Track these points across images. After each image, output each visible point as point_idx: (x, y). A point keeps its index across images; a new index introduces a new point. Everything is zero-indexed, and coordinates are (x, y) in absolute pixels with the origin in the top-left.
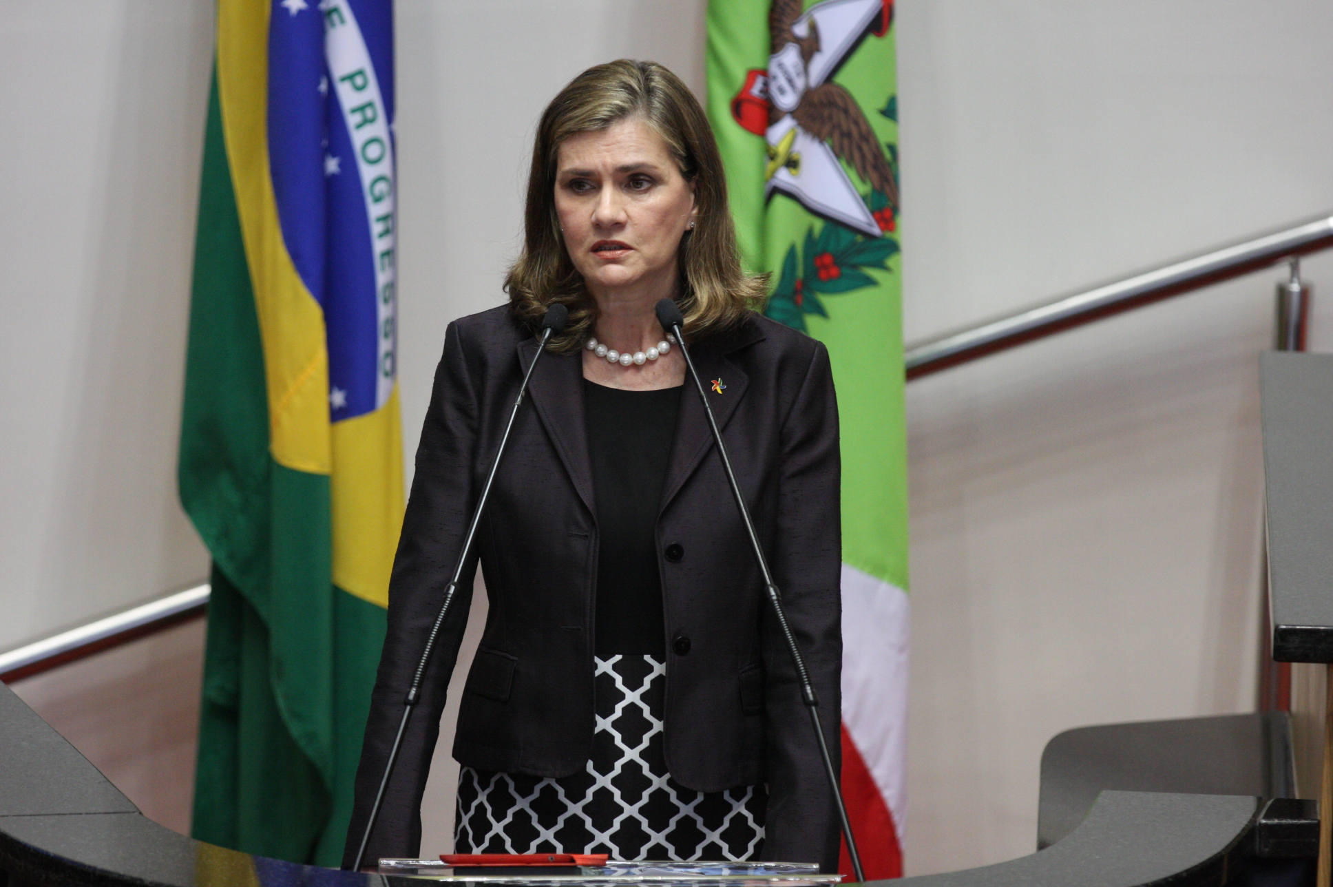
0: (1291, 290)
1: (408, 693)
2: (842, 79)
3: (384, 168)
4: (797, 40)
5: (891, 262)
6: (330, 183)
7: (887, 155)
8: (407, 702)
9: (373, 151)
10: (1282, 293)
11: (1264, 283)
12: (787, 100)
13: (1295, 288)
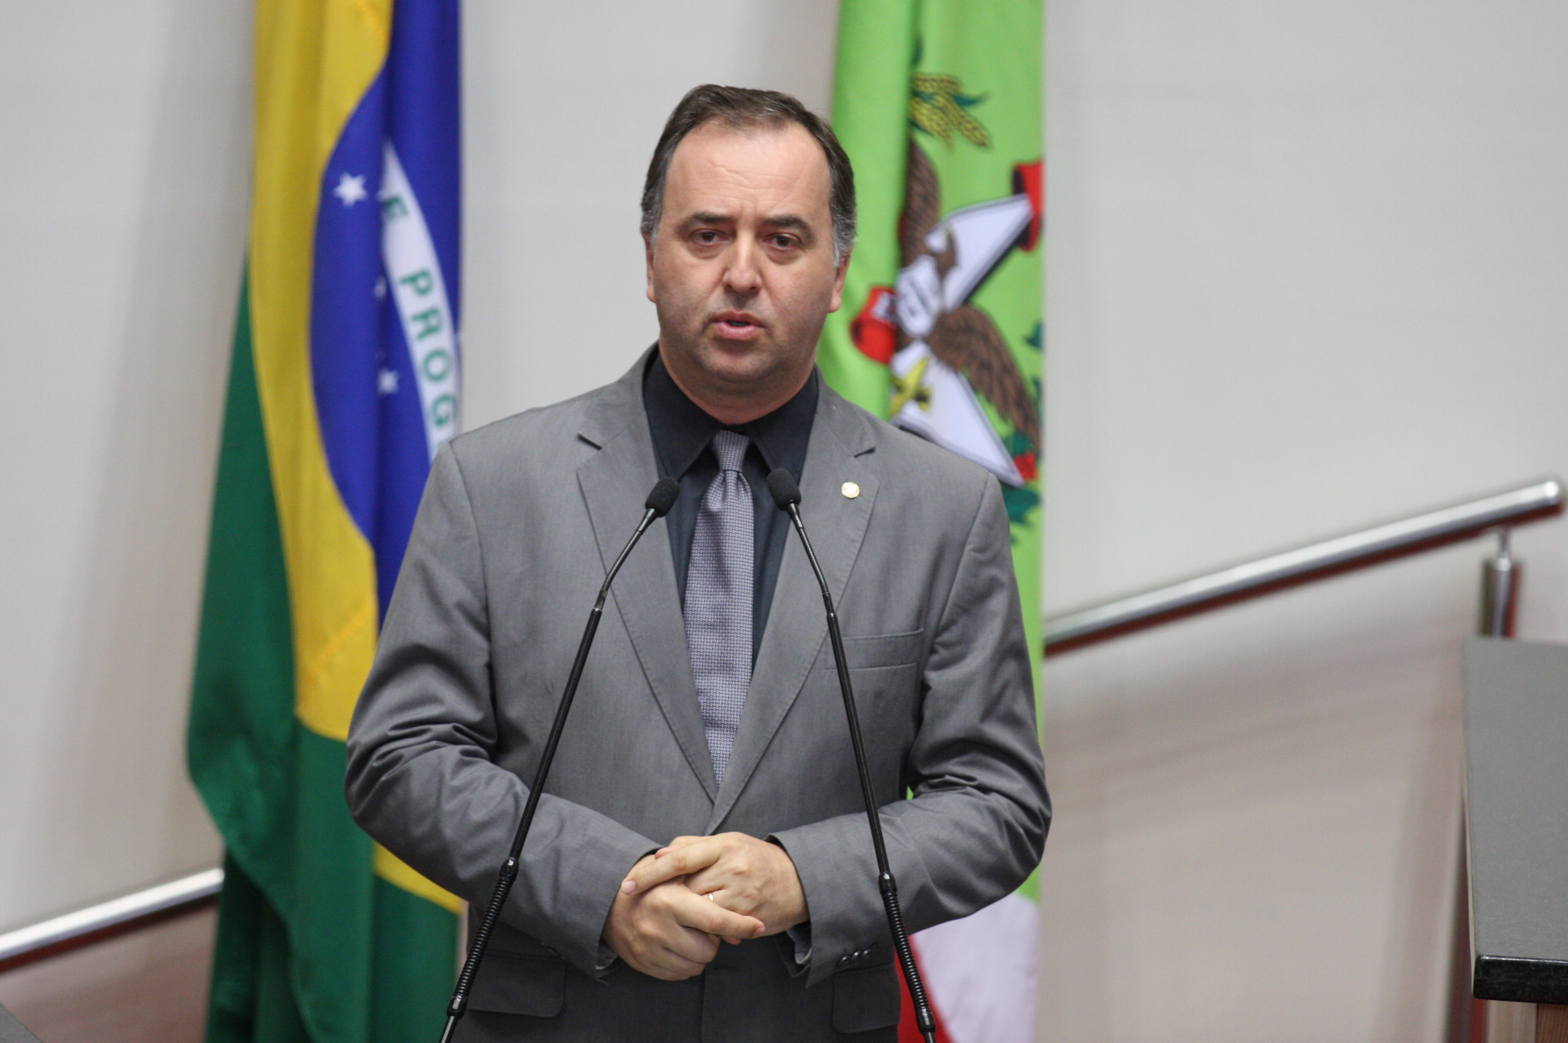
0: (1498, 569)
1: (452, 1002)
2: (984, 301)
3: (447, 386)
4: (933, 254)
5: (1033, 516)
6: (386, 403)
7: (1031, 390)
8: (450, 1012)
9: (437, 366)
10: (1489, 571)
11: (1466, 559)
12: (918, 323)
13: (1504, 565)
